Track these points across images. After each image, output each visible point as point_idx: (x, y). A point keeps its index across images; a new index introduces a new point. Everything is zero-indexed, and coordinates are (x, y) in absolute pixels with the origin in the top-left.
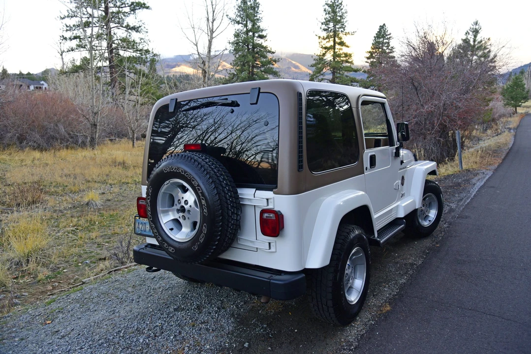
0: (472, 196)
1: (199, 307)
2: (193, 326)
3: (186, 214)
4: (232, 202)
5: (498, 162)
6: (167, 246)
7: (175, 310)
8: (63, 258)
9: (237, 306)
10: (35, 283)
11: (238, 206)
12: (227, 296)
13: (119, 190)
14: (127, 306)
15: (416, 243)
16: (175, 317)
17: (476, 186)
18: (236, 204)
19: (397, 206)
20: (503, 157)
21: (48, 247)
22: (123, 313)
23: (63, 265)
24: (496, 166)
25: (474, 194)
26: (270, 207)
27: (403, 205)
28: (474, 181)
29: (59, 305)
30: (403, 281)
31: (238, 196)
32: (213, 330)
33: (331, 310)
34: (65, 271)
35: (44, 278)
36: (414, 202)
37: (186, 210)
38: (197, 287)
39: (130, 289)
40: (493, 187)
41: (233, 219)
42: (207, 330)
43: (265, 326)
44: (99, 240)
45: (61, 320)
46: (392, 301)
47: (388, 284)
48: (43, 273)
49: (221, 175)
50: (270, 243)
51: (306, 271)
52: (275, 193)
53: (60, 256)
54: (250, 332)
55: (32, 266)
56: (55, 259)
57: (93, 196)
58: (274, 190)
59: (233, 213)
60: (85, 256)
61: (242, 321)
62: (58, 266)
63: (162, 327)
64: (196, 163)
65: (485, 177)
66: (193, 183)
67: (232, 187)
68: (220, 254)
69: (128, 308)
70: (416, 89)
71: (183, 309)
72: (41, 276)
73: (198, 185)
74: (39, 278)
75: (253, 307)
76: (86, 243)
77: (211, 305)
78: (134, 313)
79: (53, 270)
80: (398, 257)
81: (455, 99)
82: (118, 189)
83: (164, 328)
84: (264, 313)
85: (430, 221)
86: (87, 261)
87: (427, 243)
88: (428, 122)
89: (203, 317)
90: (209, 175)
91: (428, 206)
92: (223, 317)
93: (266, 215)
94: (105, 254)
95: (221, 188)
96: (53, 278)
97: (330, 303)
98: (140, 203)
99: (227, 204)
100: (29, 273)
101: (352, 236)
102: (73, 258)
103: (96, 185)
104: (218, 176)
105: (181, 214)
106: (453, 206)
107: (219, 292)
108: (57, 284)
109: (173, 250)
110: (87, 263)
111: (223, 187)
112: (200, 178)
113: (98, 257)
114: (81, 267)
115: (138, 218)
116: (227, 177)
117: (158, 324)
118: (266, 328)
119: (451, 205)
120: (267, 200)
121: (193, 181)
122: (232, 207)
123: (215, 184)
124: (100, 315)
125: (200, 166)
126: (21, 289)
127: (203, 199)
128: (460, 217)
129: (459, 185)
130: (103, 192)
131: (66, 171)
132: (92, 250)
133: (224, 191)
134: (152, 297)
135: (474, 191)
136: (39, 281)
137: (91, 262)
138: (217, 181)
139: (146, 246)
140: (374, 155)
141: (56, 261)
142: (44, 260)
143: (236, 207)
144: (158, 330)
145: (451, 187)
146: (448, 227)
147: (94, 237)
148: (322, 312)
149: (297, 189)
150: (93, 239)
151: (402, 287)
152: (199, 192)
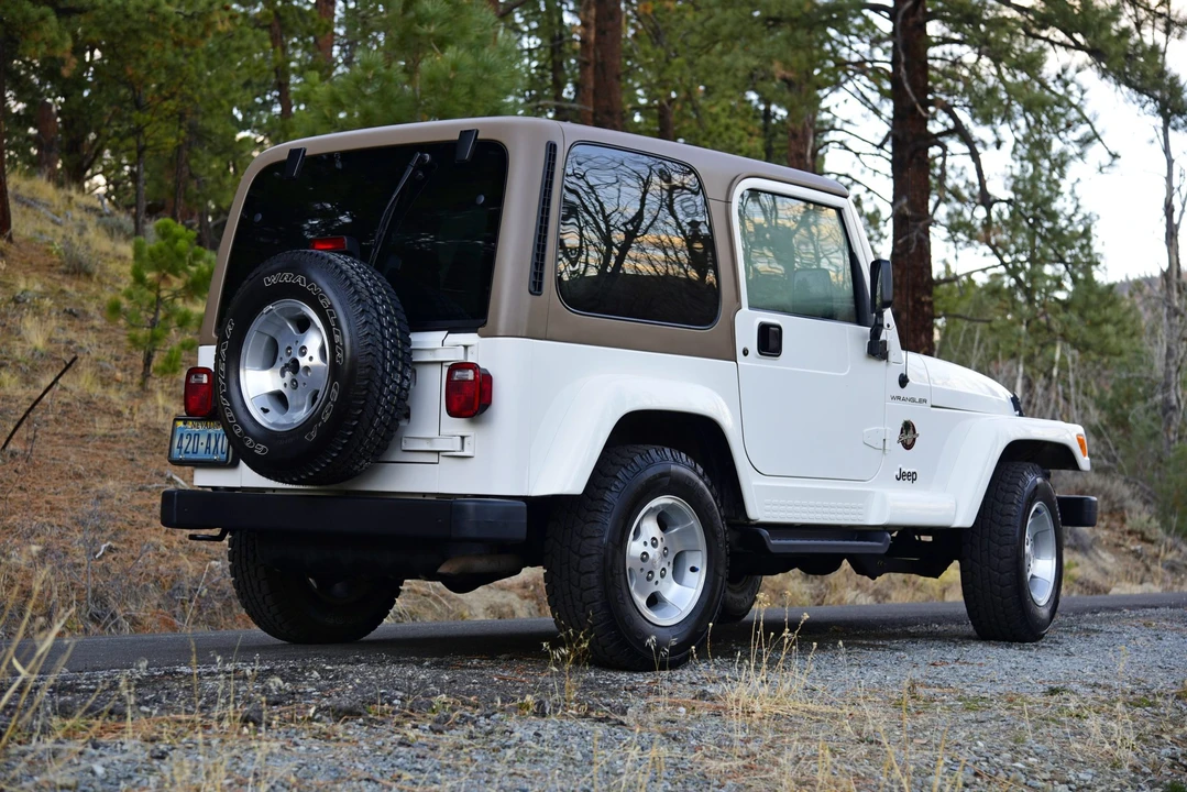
3: (299, 377)
4: (394, 346)
6: (251, 444)
11: (408, 364)
18: (404, 353)
19: (870, 494)
26: (471, 359)
31: (410, 345)
37: (301, 367)
41: (393, 381)
49: (380, 293)
50: (463, 437)
52: (482, 336)
58: (480, 330)
59: (394, 369)
66: (322, 302)
73: (331, 307)
90: (355, 288)
91: (1033, 545)
93: (458, 374)
95: (375, 315)
98: (194, 380)
99: (385, 347)
104: (371, 294)
105: (289, 378)
109: (264, 450)
111: (379, 314)
112: (335, 292)
115: (181, 424)
116: (391, 299)
120: (466, 347)
121: (322, 297)
122: (394, 356)
123: (364, 307)
125: (338, 271)
127: (337, 333)
133: (382, 333)
138: (369, 301)
140: (778, 326)
143: (402, 360)
152: (331, 319)
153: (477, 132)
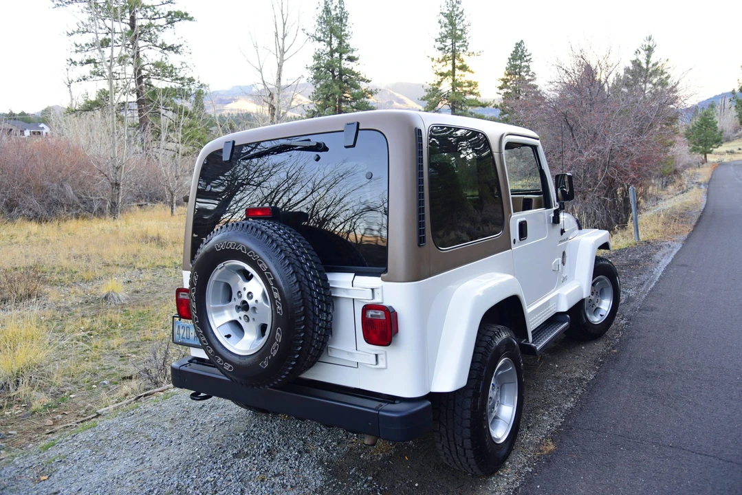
0: (657, 279)
1: (270, 451)
2: (263, 480)
3: (249, 313)
4: (319, 294)
5: (687, 230)
6: (221, 362)
7: (235, 456)
8: (69, 377)
9: (327, 448)
10: (27, 415)
11: (329, 300)
12: (312, 434)
13: (152, 277)
14: (163, 450)
15: (583, 348)
16: (235, 467)
17: (660, 264)
18: (326, 296)
19: (558, 295)
20: (693, 224)
21: (47, 362)
22: (156, 463)
23: (70, 388)
24: (686, 235)
25: (659, 275)
26: (377, 300)
27: (566, 293)
28: (657, 257)
29: (60, 451)
30: (570, 405)
31: (329, 284)
32: (292, 487)
33: (470, 453)
34: (72, 396)
35: (41, 408)
36: (580, 289)
37: (250, 307)
38: (267, 421)
39: (167, 425)
40: (686, 266)
41: (321, 320)
42: (284, 486)
43: (370, 478)
44: (123, 350)
45: (63, 475)
46: (556, 436)
47: (548, 410)
48: (40, 400)
49: (303, 253)
50: (377, 355)
51: (432, 396)
52: (384, 280)
53: (65, 375)
54: (348, 488)
55: (23, 389)
56: (58, 380)
57: (115, 286)
58: (382, 275)
59: (321, 311)
60: (102, 374)
61: (335, 471)
62: (62, 389)
63: (215, 483)
64: (265, 236)
65: (671, 252)
66: (260, 266)
67: (320, 272)
68: (302, 372)
69: (164, 455)
70: (572, 130)
71: (247, 454)
72: (36, 405)
73: (268, 270)
74: (33, 408)
75: (351, 449)
76: (104, 355)
77: (289, 448)
78: (172, 462)
79: (55, 396)
80: (559, 369)
81: (626, 142)
82: (150, 275)
83: (219, 484)
84: (368, 458)
85: (601, 315)
86: (105, 382)
87: (599, 347)
88: (588, 176)
89: (277, 466)
90: (285, 254)
91: (599, 294)
92: (307, 465)
93: (370, 313)
94: (131, 370)
95: (303, 274)
96: (55, 407)
97: (468, 443)
98: (181, 297)
99: (313, 297)
100: (19, 401)
101: (498, 341)
102: (85, 376)
103: (119, 270)
104: (297, 256)
105: (242, 313)
106: (632, 293)
107: (300, 426)
108: (60, 416)
109: (230, 368)
110: (105, 384)
111: (305, 271)
112: (270, 258)
113: (122, 375)
114: (96, 391)
115: (177, 319)
116: (312, 256)
117: (208, 478)
118: (371, 482)
119: (628, 291)
120: (373, 290)
121: (260, 263)
122: (320, 301)
123: (293, 268)
124: (122, 467)
125: (270, 240)
126: (7, 425)
127: (275, 291)
128: (643, 309)
129: (637, 262)
130: (129, 280)
131: (75, 251)
132: (112, 365)
133: (306, 278)
134: (199, 437)
135: (659, 271)
136: (34, 413)
137: (111, 382)
138: (297, 263)
139: (190, 361)
140: (525, 222)
141: (59, 382)
142: (41, 381)
143: (325, 302)
144: (210, 488)
145: (626, 266)
146: (626, 324)
147: (116, 346)
148: (455, 457)
149: (417, 273)
150: (113, 349)
151: (569, 415)
152: (270, 280)
153: (358, 124)
